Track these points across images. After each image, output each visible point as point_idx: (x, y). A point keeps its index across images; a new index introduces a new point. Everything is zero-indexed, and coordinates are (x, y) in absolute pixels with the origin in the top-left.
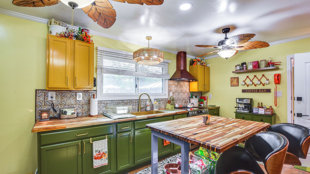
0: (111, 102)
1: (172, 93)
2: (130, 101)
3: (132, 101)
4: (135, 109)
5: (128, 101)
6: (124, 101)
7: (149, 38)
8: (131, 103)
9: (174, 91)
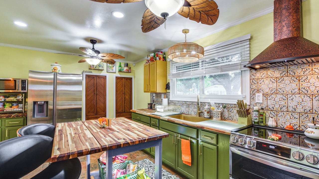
0: (178, 102)
1: (261, 94)
2: (191, 102)
3: (194, 103)
4: (196, 113)
5: (190, 103)
6: (186, 102)
7: (185, 31)
8: (193, 105)
9: (267, 90)
